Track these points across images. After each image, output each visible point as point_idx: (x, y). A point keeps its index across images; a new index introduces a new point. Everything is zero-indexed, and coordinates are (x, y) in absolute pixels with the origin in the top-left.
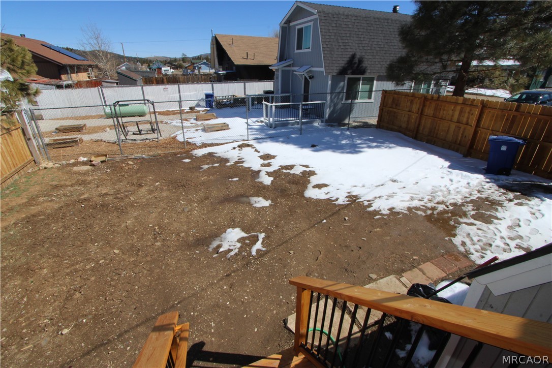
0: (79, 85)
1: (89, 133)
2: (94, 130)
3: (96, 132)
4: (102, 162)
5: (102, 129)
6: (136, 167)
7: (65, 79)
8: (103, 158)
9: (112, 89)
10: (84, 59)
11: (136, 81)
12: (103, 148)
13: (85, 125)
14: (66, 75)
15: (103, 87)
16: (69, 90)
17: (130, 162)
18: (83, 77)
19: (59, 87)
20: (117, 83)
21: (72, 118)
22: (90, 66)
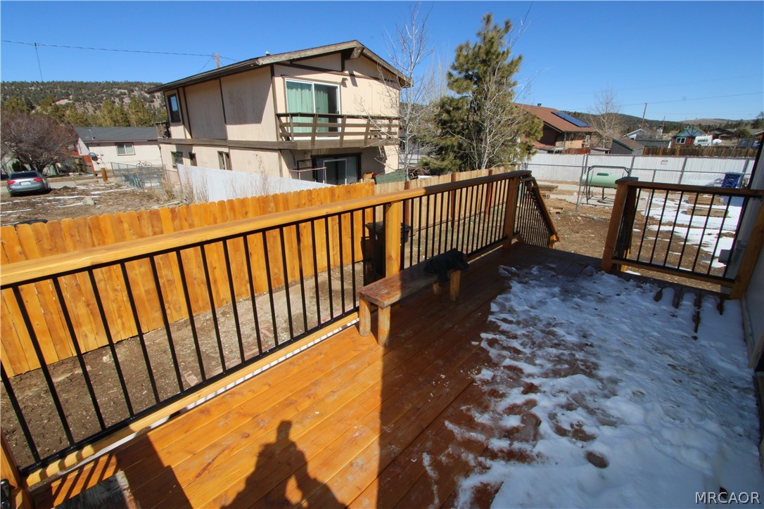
0: (569, 151)
1: (557, 194)
2: (563, 192)
3: (564, 194)
4: (557, 213)
5: (570, 193)
6: (582, 223)
7: (559, 146)
8: (559, 211)
9: (598, 157)
10: (585, 125)
11: (631, 150)
12: (563, 205)
13: (557, 187)
14: (561, 142)
15: (590, 154)
16: (558, 155)
17: (579, 218)
18: (577, 144)
19: (550, 152)
20: (606, 152)
21: (549, 181)
22: (590, 133)
